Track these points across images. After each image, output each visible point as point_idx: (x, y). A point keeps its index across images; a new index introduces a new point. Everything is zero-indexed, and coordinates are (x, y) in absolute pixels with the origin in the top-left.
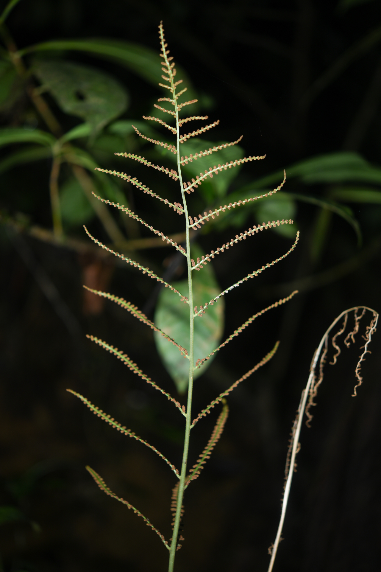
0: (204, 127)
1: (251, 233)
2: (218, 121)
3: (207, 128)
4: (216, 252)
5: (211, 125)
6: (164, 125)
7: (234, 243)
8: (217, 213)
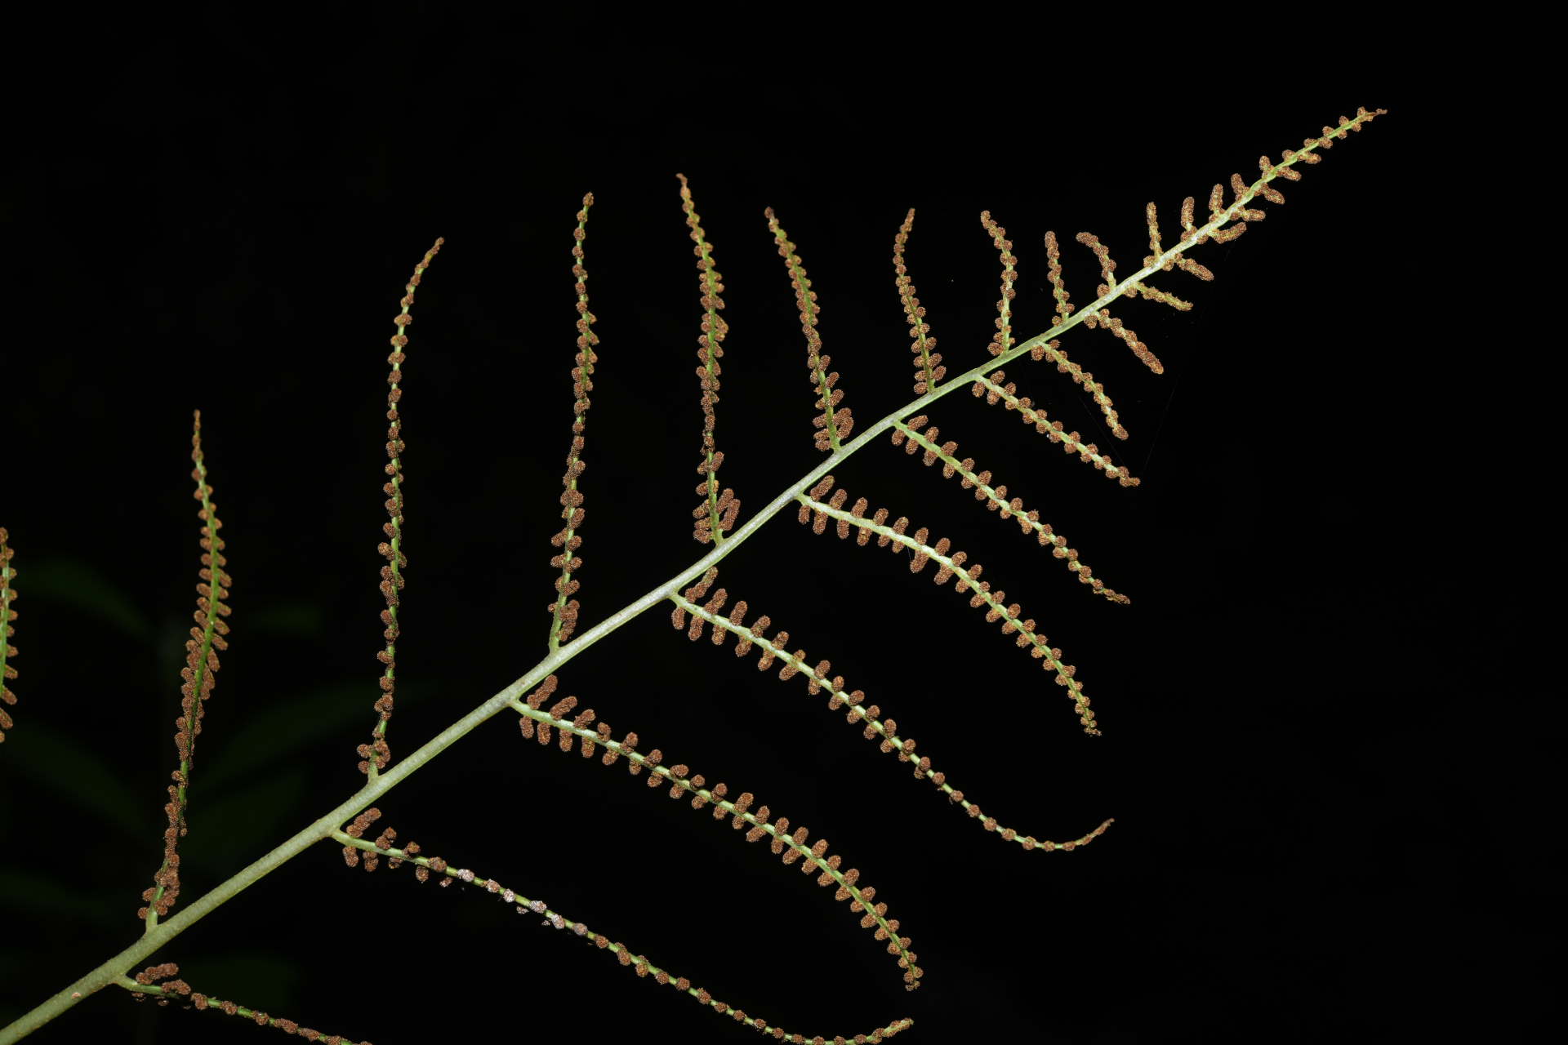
0: (1084, 442)
1: (786, 847)
2: (1136, 481)
3: (1089, 453)
4: (637, 757)
5: (1106, 460)
6: (1005, 294)
7: (710, 807)
8: (789, 666)
